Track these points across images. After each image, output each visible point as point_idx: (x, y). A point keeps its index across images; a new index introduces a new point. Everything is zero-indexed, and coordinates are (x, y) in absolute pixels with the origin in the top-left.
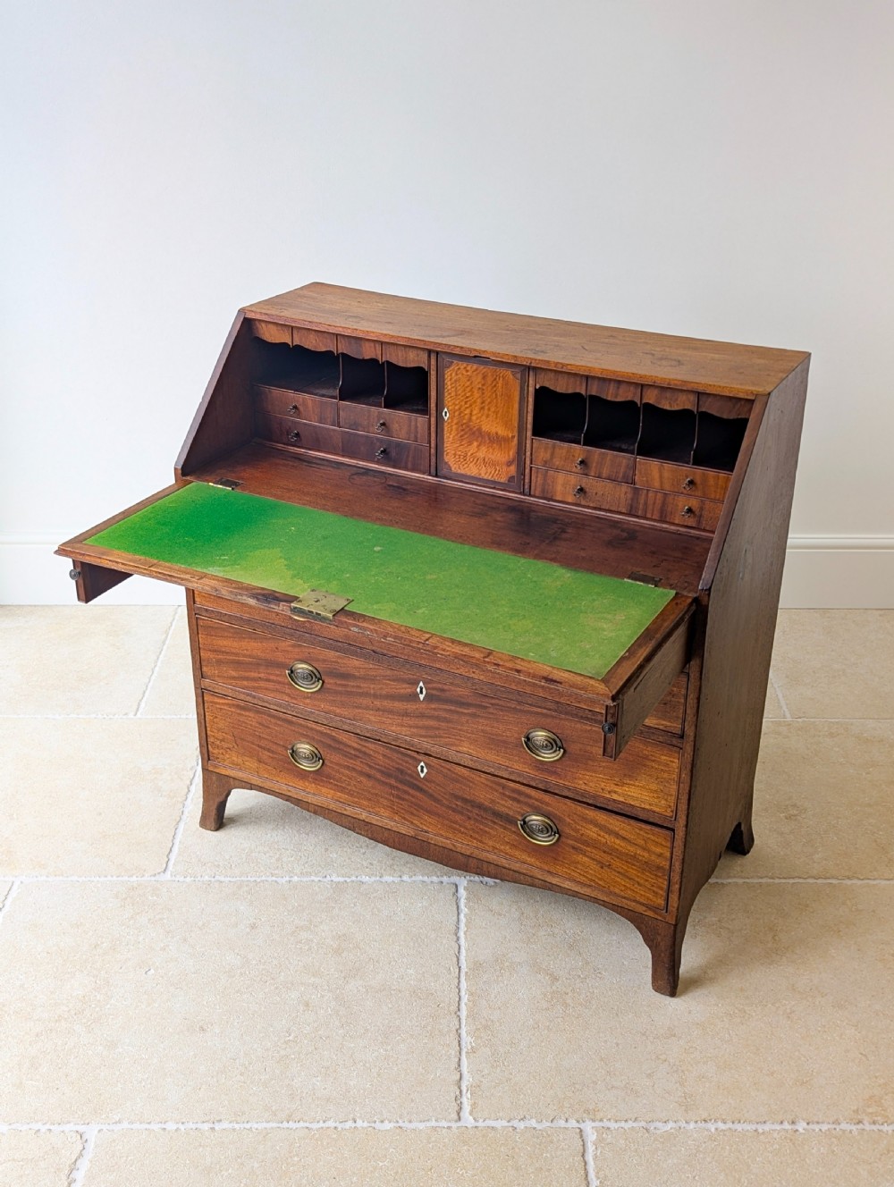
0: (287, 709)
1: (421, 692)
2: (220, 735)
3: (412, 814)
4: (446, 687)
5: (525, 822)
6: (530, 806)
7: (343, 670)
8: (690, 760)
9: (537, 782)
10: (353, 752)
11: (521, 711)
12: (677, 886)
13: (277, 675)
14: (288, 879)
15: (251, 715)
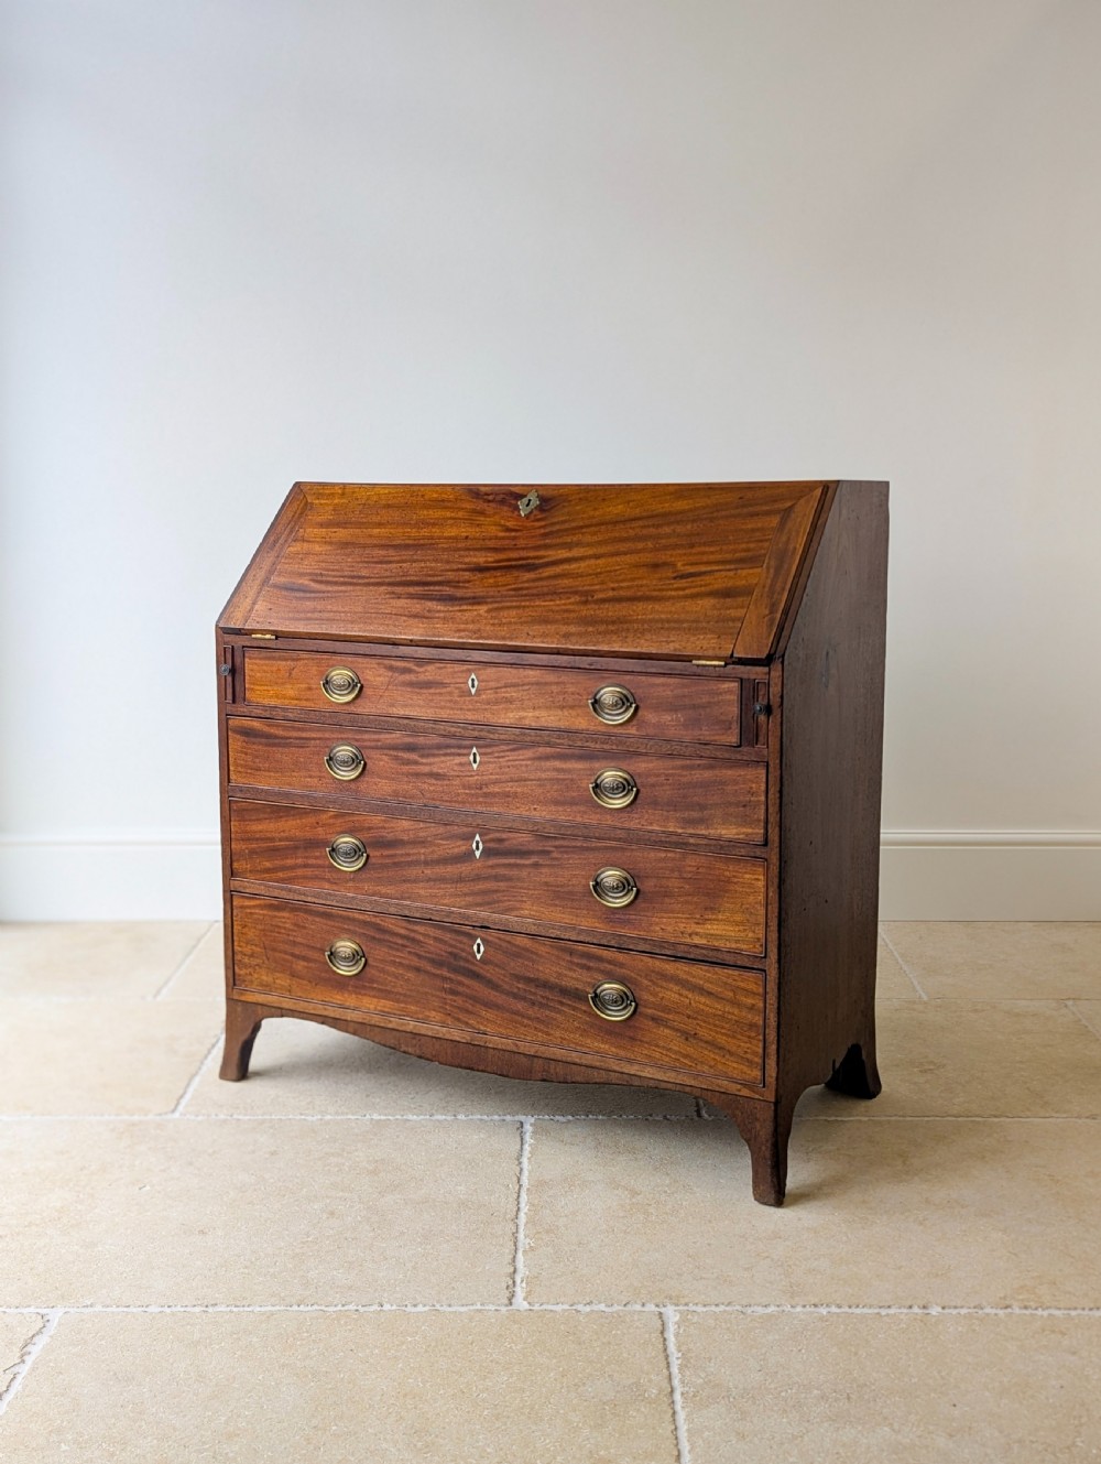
0: (326, 899)
1: (477, 848)
2: (248, 950)
3: (467, 1011)
4: (504, 836)
5: (596, 995)
6: (601, 971)
7: (390, 836)
8: (776, 871)
9: (609, 938)
10: (400, 941)
11: (588, 849)
12: (774, 1047)
13: (316, 858)
14: (319, 1117)
15: (286, 914)
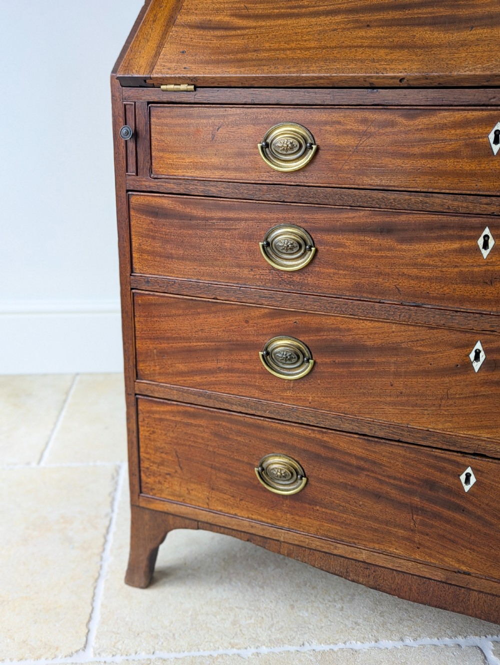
0: (257, 409)
1: (477, 358)
2: (156, 457)
7: (348, 338)
10: (355, 462)
13: (245, 362)
14: (253, 650)
15: (203, 422)
